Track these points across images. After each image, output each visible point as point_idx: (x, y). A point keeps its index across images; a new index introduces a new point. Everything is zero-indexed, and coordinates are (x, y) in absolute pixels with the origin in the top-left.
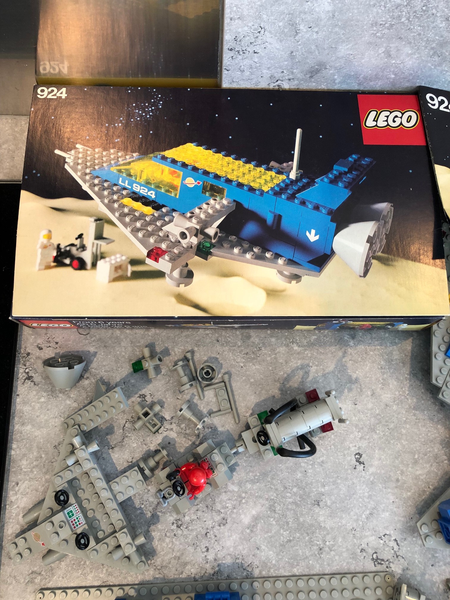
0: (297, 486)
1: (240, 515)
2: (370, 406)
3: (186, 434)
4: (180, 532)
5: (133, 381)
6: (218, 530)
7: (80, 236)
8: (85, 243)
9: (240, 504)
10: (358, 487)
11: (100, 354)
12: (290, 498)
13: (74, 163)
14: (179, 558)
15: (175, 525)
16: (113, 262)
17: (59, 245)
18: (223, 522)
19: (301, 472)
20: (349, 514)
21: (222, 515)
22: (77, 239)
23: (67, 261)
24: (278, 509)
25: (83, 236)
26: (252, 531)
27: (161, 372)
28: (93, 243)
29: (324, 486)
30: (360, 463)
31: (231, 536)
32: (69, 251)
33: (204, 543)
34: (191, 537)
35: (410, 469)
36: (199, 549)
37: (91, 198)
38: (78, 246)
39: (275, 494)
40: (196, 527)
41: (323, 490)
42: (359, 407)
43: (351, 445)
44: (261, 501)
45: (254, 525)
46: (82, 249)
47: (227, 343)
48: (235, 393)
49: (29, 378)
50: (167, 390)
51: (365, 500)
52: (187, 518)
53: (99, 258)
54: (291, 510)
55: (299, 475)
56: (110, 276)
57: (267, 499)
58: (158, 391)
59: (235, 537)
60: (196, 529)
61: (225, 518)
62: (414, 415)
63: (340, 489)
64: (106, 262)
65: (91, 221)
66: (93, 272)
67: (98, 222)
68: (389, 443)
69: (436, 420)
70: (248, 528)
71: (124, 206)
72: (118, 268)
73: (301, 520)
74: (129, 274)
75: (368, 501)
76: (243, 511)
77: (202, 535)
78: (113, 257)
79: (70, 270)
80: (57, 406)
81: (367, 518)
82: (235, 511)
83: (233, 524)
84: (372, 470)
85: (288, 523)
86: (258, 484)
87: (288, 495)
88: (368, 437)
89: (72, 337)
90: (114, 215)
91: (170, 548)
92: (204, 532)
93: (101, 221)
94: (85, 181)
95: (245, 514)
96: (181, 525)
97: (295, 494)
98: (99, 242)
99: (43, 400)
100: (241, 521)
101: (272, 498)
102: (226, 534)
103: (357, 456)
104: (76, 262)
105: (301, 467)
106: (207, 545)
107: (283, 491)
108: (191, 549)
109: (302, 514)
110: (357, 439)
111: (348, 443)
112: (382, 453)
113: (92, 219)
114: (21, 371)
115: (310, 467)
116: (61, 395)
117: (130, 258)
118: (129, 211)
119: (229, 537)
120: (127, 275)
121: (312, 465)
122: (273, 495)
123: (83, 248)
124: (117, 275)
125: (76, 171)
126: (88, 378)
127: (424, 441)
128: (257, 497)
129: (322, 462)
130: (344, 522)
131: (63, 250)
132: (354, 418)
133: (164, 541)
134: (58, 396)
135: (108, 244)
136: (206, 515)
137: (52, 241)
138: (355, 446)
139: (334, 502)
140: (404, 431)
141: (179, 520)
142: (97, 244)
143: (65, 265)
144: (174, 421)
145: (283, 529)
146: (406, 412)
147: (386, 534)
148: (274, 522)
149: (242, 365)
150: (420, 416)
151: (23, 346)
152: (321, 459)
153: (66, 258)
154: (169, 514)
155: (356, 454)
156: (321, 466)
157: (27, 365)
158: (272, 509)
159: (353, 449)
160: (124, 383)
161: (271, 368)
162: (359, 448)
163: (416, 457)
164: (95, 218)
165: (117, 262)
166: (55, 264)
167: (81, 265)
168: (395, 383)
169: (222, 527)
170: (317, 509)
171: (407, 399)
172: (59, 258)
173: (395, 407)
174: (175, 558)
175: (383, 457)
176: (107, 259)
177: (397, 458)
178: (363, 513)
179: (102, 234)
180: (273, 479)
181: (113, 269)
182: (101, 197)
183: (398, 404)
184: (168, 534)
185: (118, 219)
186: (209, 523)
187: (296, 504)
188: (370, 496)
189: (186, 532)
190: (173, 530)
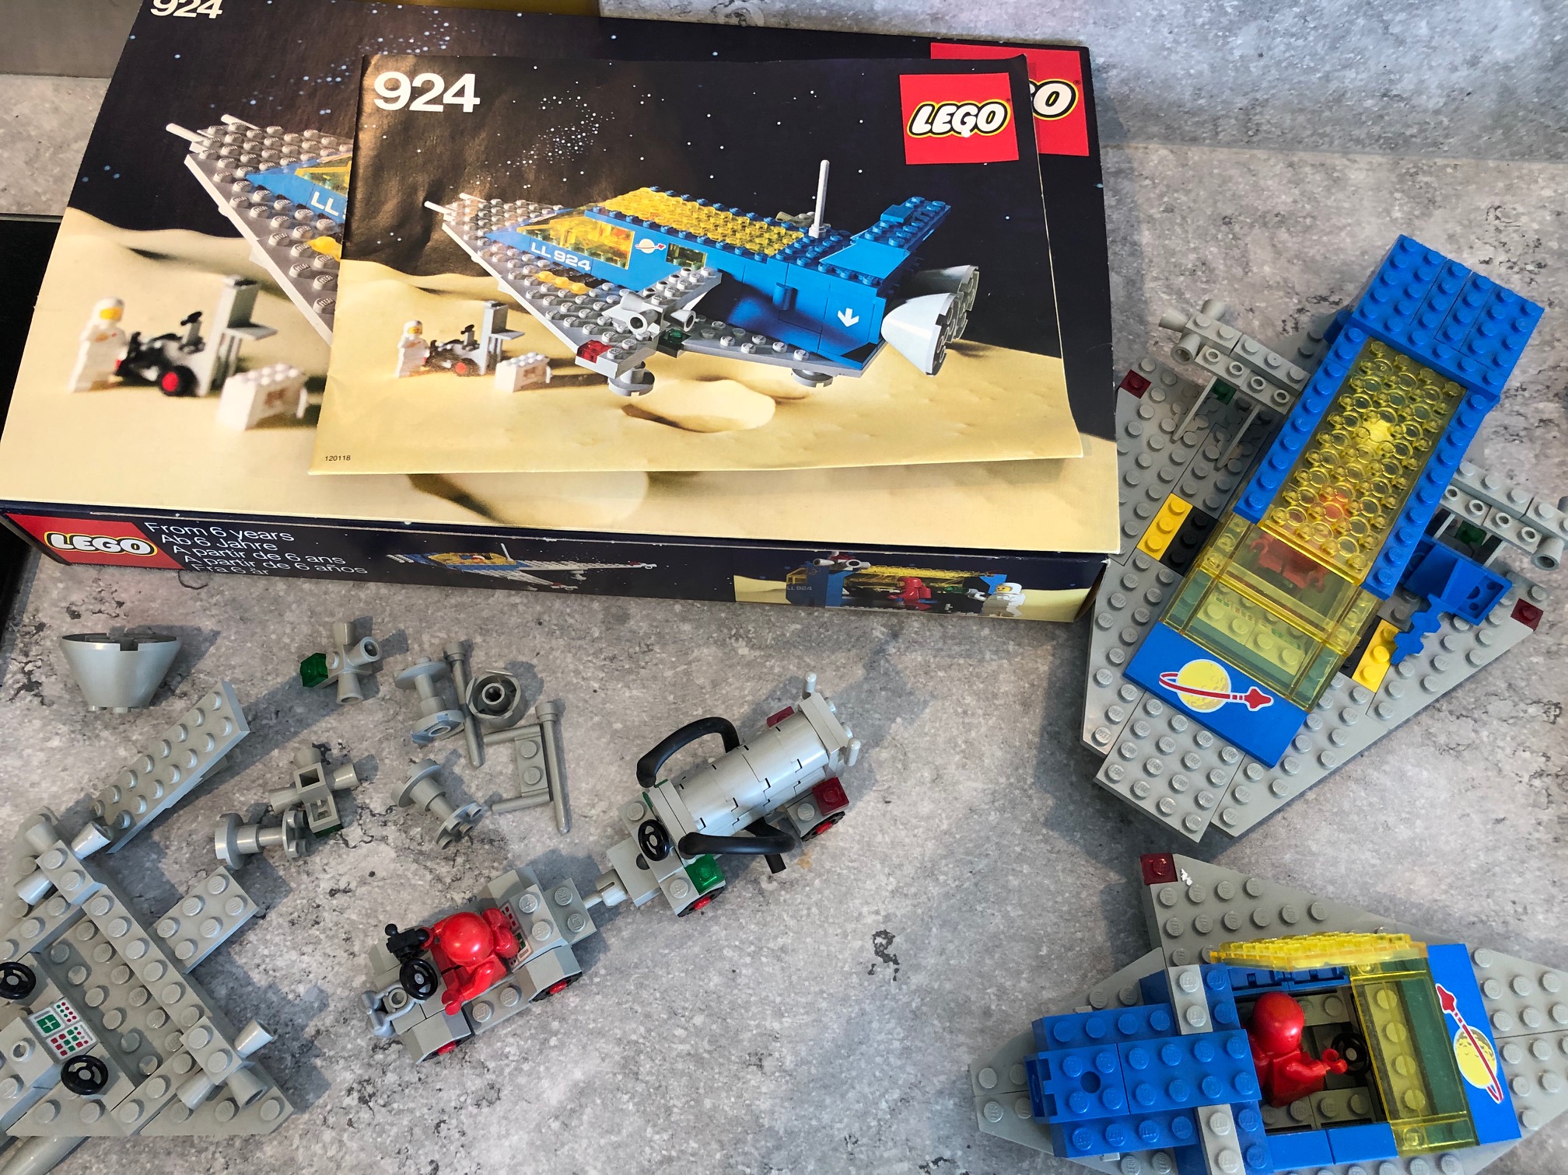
0: (706, 1009)
1: (539, 1078)
2: (926, 808)
3: (421, 853)
4: (365, 1115)
5: (299, 710)
6: (471, 1115)
7: (194, 318)
8: (202, 333)
9: (541, 1051)
10: (875, 1025)
11: (227, 638)
12: (681, 1042)
13: (209, 156)
15: (355, 1095)
16: (265, 381)
17: (136, 336)
18: (490, 1096)
19: (720, 974)
20: (843, 1096)
21: (490, 1077)
22: (183, 323)
23: (151, 374)
24: (645, 1069)
25: (201, 319)
26: (565, 1125)
27: (377, 692)
28: (223, 336)
29: (779, 1014)
30: (887, 959)
31: (507, 1135)
32: (161, 350)
33: (430, 1151)
34: (394, 1131)
35: (1023, 984)
36: (410, 1167)
37: (236, 234)
38: (184, 341)
39: (642, 1029)
40: (411, 1105)
41: (776, 1026)
42: (895, 809)
43: (865, 910)
44: (601, 1043)
45: (573, 1111)
46: (192, 348)
47: (564, 629)
48: (568, 756)
49: (31, 686)
50: (388, 738)
51: (892, 1059)
52: (391, 1078)
53: (232, 369)
54: (683, 1073)
55: (715, 981)
56: (251, 414)
57: (619, 1041)
58: (362, 739)
59: (519, 1138)
60: (411, 1111)
61: (497, 1086)
62: (1046, 841)
63: (826, 1027)
64: (248, 380)
65: (228, 286)
66: (212, 401)
67: (244, 287)
68: (972, 910)
69: (1104, 856)
70: (557, 1118)
71: (313, 254)
72: (275, 396)
73: (708, 1103)
74: (300, 413)
75: (899, 1063)
76: (547, 1069)
77: (426, 1128)
78: (266, 371)
79: (154, 393)
80: (89, 761)
81: (893, 1111)
82: (526, 1067)
83: (516, 1103)
84: (917, 979)
85: (669, 1111)
86: (598, 998)
87: (679, 1032)
88: (913, 890)
89: (163, 592)
90: (286, 273)
91: (331, 1159)
92: (431, 1120)
93: (250, 285)
94: (227, 196)
95: (553, 1077)
96: (370, 1096)
97: (698, 1032)
98: (238, 334)
99: (56, 742)
100: (538, 1098)
101: (634, 1037)
102: (494, 1129)
103: (879, 940)
104: (172, 378)
105: (722, 958)
106: (436, 1157)
107: (665, 1021)
108: (390, 1165)
109: (711, 1090)
110: (884, 893)
111: (857, 902)
112: (949, 936)
113: (231, 281)
114: (14, 667)
115: (748, 960)
116: (105, 734)
117: (309, 375)
118: (325, 265)
119: (499, 1137)
120: (295, 415)
121: (752, 955)
122: (636, 1031)
123: (196, 344)
124: (270, 412)
125: (209, 172)
126: (185, 694)
127: (1069, 912)
128: (591, 1032)
129: (783, 949)
130: (826, 1117)
131: (144, 348)
132: (879, 838)
133: (317, 1138)
134: (97, 736)
135: (259, 338)
136: (445, 1072)
137: (121, 325)
138: (877, 913)
139: (804, 1062)
140: (1014, 882)
141: (368, 1081)
142: (233, 338)
143: (146, 383)
144: (392, 817)
145: (654, 1126)
146: (1024, 830)
147: (941, 1159)
148: (631, 1106)
149: (596, 686)
150: (1061, 844)
151: (30, 608)
152: (780, 941)
153: (148, 367)
154: (342, 1062)
155: (878, 934)
156: (779, 959)
157: (33, 653)
158: (629, 1068)
159: (870, 920)
160: (277, 713)
161: (671, 698)
162: (887, 918)
163: (1044, 951)
164: (238, 278)
165: (274, 382)
166: (119, 379)
167: (184, 384)
168: (999, 753)
169: (485, 1110)
170: (753, 1078)
171: (1030, 797)
172: (132, 366)
173: (993, 817)
175: (951, 947)
176: (252, 374)
177: (988, 951)
178: (883, 1095)
179: (249, 315)
180: (640, 986)
181: (263, 397)
182: (260, 231)
183: (1002, 810)
184: (331, 1120)
185: (296, 283)
186: (450, 1097)
187: (699, 1060)
188: (906, 1052)
189: (382, 1116)
190: (346, 1110)
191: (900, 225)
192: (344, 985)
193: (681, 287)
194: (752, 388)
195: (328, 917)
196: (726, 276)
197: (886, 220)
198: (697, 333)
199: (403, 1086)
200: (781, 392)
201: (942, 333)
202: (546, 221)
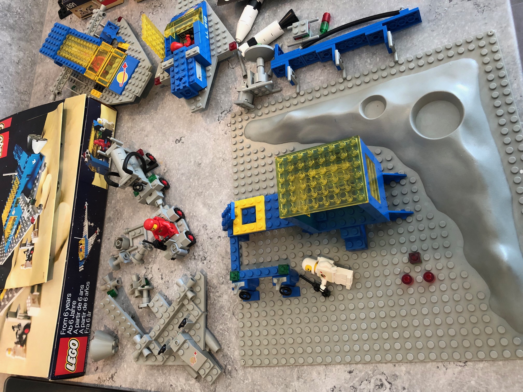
0: (189, 179)
1: (202, 216)
2: (152, 137)
4: (208, 258)
5: (123, 298)
6: (209, 231)
7: (13, 328)
8: (17, 325)
9: (196, 217)
10: (193, 140)
12: (195, 183)
14: (223, 257)
15: (204, 261)
16: (30, 305)
17: (15, 343)
18: (205, 227)
19: (182, 177)
20: (206, 144)
21: (201, 228)
22: (14, 330)
23: (24, 337)
24: (200, 190)
25: (14, 326)
26: (211, 207)
28: (18, 319)
29: (191, 162)
30: (181, 140)
31: (213, 221)
32: (19, 335)
33: (216, 240)
34: (211, 249)
35: (186, 109)
36: (219, 243)
38: (18, 329)
39: (193, 193)
40: (206, 246)
41: (193, 162)
42: (152, 144)
43: (171, 147)
44: (195, 202)
45: (209, 206)
49: (112, 377)
50: (130, 273)
52: (201, 253)
53: (26, 315)
54: (202, 182)
55: (184, 178)
56: (37, 307)
57: (195, 198)
59: (214, 218)
60: (208, 246)
61: (203, 226)
62: (160, 110)
63: (193, 151)
66: (33, 319)
68: (172, 123)
70: (210, 209)
71: (4, 298)
72: (34, 302)
73: (207, 174)
74: (38, 293)
75: (200, 133)
76: (200, 214)
77: (211, 242)
78: (28, 305)
79: (29, 335)
81: (209, 132)
82: (199, 220)
83: (207, 220)
84: (185, 132)
86: (186, 205)
87: (193, 184)
88: (168, 137)
90: (7, 305)
91: (217, 264)
92: (210, 240)
93: (8, 314)
95: (202, 212)
96: (204, 257)
97: (193, 180)
98: (18, 314)
99: (125, 366)
100: (205, 215)
101: (194, 195)
102: (212, 224)
104: (26, 331)
105: (179, 178)
106: (217, 237)
107: (191, 188)
108: (219, 249)
109: (205, 174)
110: (168, 143)
111: (170, 149)
112: (177, 127)
113: (6, 320)
115: (180, 171)
120: (39, 295)
121: (179, 171)
123: (19, 326)
124: (37, 302)
128: (193, 205)
129: (178, 164)
130: (210, 147)
131: (18, 340)
132: (158, 146)
133: (213, 269)
135: (20, 309)
136: (200, 240)
137: (12, 348)
138: (172, 144)
139: (200, 154)
140: (167, 115)
141: (201, 259)
142: (19, 316)
143: (26, 338)
144: (147, 267)
145: (211, 186)
146: (157, 115)
147: (218, 120)
148: (208, 192)
150: (160, 106)
152: (177, 165)
154: (197, 267)
155: (176, 143)
156: (180, 164)
157: (105, 379)
158: (200, 194)
159: (173, 145)
161: (127, 202)
162: (173, 141)
163: (180, 106)
164: (6, 318)
165: (30, 302)
166: (24, 345)
167: (28, 327)
168: (143, 123)
170: (203, 165)
171: (151, 115)
172: (22, 343)
173: (155, 122)
174: (222, 260)
175: (179, 126)
176: (28, 309)
177: (180, 117)
178: (206, 135)
179: (15, 313)
180: (184, 196)
181: (33, 304)
183: (153, 120)
184: (209, 267)
185: (9, 302)
186: (205, 237)
187: (199, 179)
188: (198, 132)
189: (209, 254)
190: (207, 263)
191: (18, 154)
192: (181, 270)
193: (23, 202)
194: (45, 180)
195: (167, 279)
196: (22, 192)
197: (17, 158)
198: (32, 196)
199: (203, 249)
200: (46, 173)
201: (40, 140)
202: (5, 239)
